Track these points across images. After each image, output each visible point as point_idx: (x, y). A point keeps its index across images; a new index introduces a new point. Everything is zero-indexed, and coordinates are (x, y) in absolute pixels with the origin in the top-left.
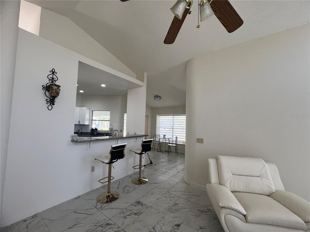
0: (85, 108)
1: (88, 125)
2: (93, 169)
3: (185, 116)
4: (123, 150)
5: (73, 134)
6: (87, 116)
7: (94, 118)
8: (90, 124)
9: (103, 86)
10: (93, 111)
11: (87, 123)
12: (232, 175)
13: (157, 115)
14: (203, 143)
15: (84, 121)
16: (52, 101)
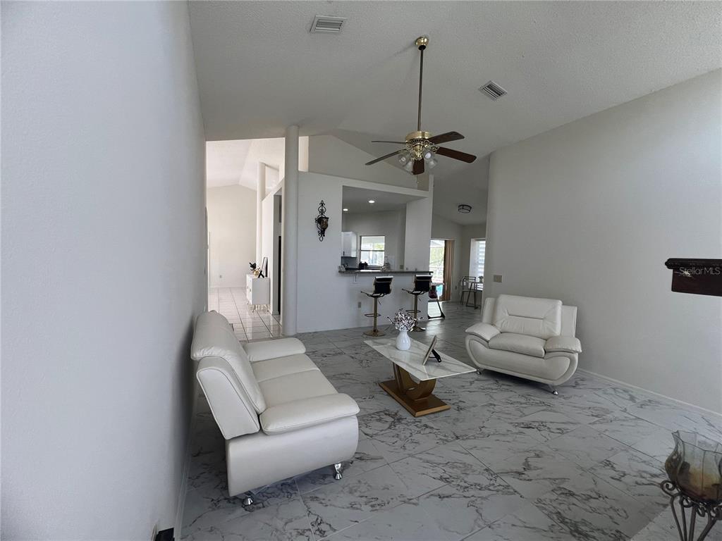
0: (350, 233)
1: (356, 258)
2: (360, 305)
3: (484, 242)
4: (389, 284)
5: (340, 265)
6: (354, 245)
7: (363, 247)
8: (358, 257)
9: (372, 202)
10: (361, 237)
11: (353, 255)
12: (507, 315)
13: (472, 240)
14: (500, 281)
15: (350, 252)
16: (322, 233)
